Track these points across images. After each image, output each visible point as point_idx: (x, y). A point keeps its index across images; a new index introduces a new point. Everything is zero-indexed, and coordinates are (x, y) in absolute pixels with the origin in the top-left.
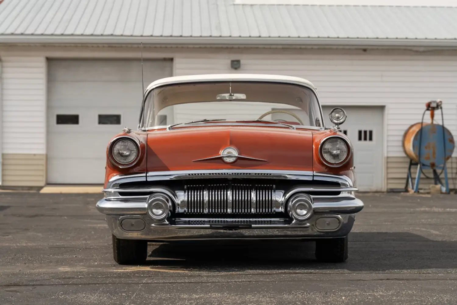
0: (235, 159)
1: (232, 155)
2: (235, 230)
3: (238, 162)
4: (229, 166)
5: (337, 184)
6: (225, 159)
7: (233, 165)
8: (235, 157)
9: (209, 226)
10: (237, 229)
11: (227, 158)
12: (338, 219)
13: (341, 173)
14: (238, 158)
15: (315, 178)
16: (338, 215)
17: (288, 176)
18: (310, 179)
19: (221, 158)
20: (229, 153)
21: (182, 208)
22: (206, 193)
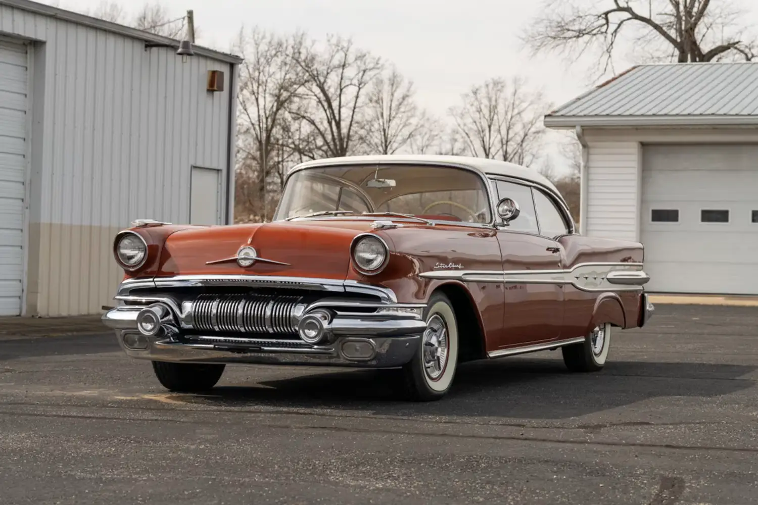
0: (251, 262)
1: (249, 257)
2: (244, 353)
3: (255, 267)
4: (243, 270)
5: (377, 299)
6: (240, 261)
7: (249, 270)
8: (251, 259)
9: (213, 346)
10: (247, 353)
11: (243, 261)
12: (370, 343)
13: (382, 283)
14: (256, 261)
15: (348, 289)
16: (369, 338)
17: (325, 286)
18: (341, 290)
19: (235, 261)
20: (247, 254)
21: (187, 323)
22: (215, 304)
